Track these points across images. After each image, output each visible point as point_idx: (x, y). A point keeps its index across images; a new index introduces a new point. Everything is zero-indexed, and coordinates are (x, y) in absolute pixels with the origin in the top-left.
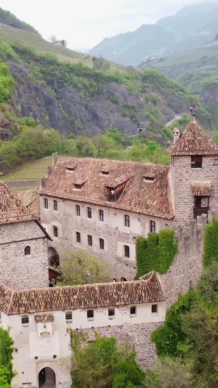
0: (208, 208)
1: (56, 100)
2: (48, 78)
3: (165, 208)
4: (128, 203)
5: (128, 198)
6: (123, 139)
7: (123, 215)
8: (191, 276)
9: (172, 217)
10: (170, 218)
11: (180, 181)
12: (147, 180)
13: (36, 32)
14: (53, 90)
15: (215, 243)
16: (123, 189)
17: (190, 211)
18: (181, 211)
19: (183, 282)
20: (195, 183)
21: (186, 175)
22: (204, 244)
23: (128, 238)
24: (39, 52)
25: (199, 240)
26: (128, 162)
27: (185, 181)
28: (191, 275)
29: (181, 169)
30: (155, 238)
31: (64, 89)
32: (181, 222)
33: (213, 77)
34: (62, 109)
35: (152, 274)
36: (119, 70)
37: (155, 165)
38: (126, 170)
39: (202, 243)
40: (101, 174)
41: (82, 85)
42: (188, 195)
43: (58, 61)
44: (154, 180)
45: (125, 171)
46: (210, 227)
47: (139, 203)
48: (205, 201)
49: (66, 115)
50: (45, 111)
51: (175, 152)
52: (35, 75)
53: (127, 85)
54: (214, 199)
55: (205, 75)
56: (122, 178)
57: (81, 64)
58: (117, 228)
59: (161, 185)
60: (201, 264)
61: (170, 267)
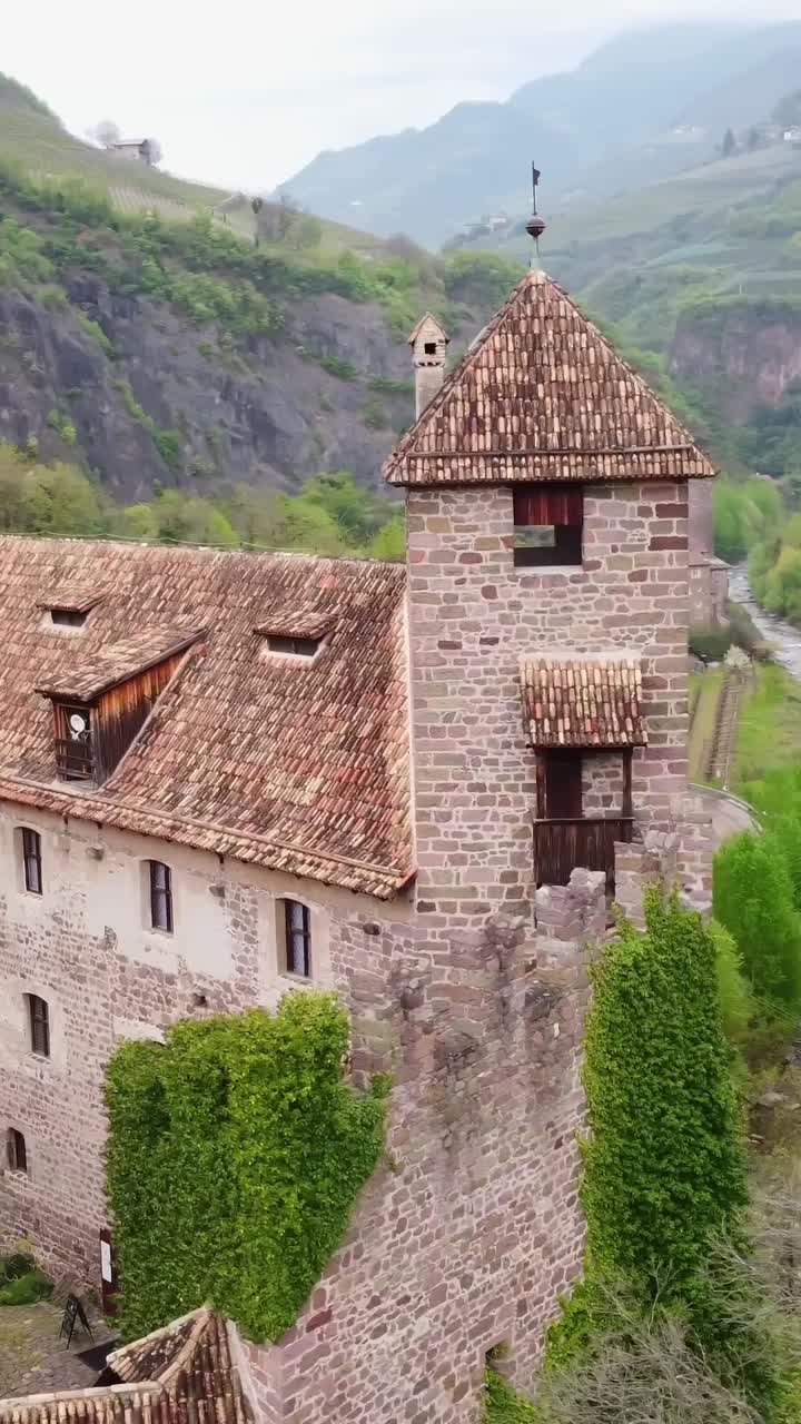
0: (623, 827)
1: (106, 360)
2: (78, 278)
3: (361, 824)
4: (161, 793)
5: (169, 758)
6: (372, 512)
7: (136, 860)
8: (495, 1312)
9: (399, 883)
10: (388, 890)
11: (442, 653)
12: (278, 650)
13: (41, 109)
14: (96, 324)
15: (665, 1064)
16: (143, 708)
17: (511, 845)
18: (454, 846)
19: (430, 1366)
20: (542, 664)
21: (481, 611)
22: (585, 1081)
23: (168, 1002)
24: (41, 178)
25: (548, 1058)
26: (189, 551)
27: (478, 648)
28: (492, 1305)
29: (450, 572)
30: (204, 1067)
31: (137, 318)
32: (458, 914)
33: (715, 287)
34: (129, 396)
35: (196, 1330)
36: (356, 253)
37: (329, 563)
38: (175, 599)
39: (575, 1075)
40: (47, 623)
41: (207, 306)
42: (500, 738)
43: (114, 208)
44: (315, 649)
45: (168, 607)
46: (629, 961)
47: (224, 789)
48: (608, 775)
49: (148, 421)
50: (64, 404)
51: (404, 462)
52: (23, 262)
53: (385, 304)
54: (665, 763)
55: (685, 280)
56: (145, 642)
57: (205, 224)
58: (109, 940)
59: (352, 681)
60: (572, 1213)
61: (324, 1284)
